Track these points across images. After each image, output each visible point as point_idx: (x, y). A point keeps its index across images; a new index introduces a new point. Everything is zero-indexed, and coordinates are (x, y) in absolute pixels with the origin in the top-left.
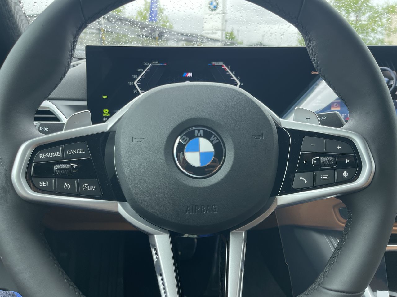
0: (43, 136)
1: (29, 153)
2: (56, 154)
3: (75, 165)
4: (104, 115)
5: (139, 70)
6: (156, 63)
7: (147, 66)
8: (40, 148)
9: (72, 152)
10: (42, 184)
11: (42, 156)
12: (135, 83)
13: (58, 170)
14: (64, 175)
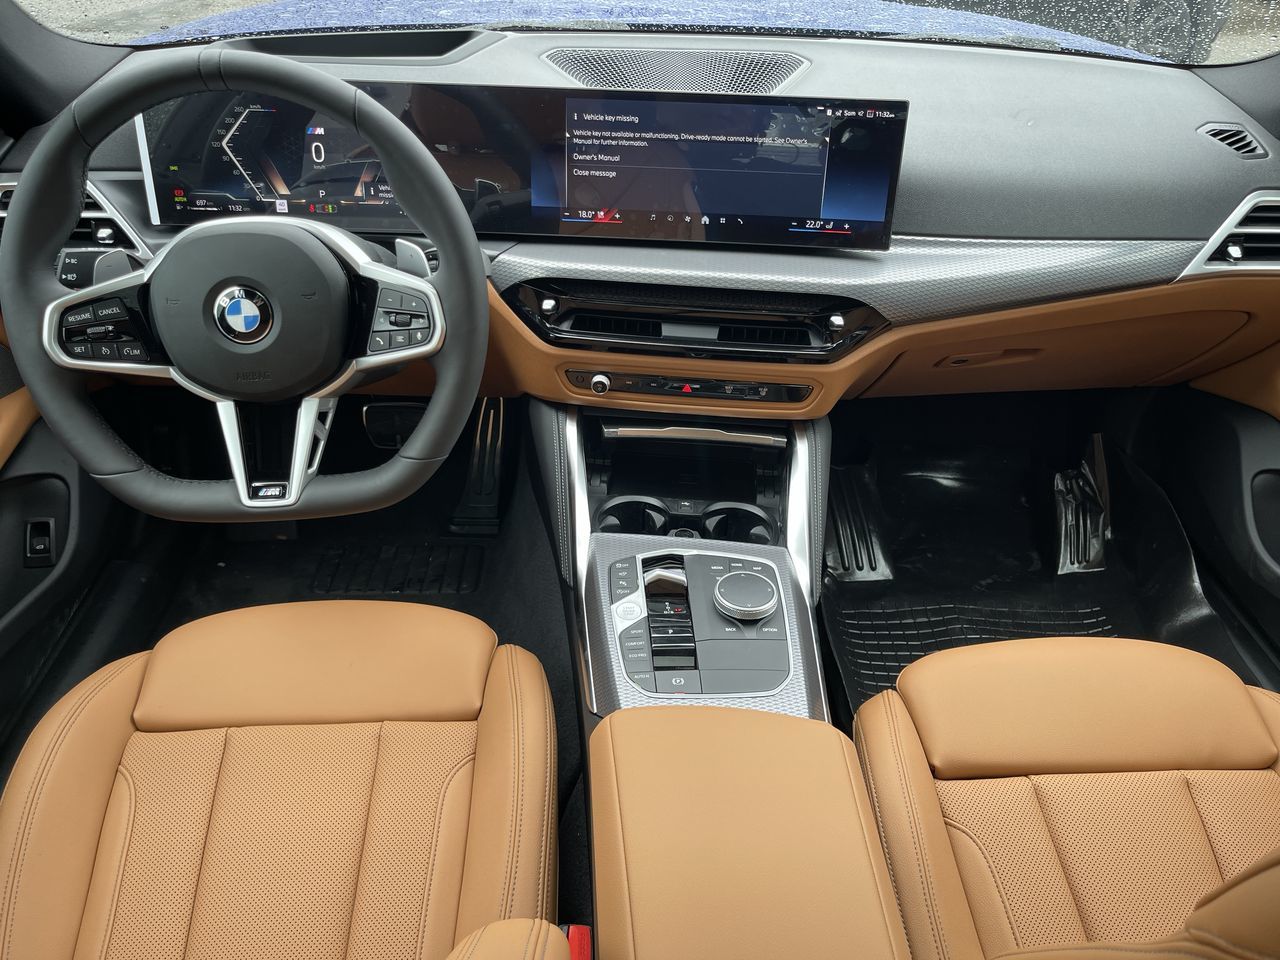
0: (69, 293)
1: (56, 317)
2: (87, 316)
3: (111, 328)
4: (176, 199)
5: (228, 120)
6: (257, 108)
7: (242, 113)
8: (69, 309)
9: (104, 312)
10: (78, 350)
11: (71, 319)
12: (224, 143)
13: (93, 333)
14: (102, 338)
